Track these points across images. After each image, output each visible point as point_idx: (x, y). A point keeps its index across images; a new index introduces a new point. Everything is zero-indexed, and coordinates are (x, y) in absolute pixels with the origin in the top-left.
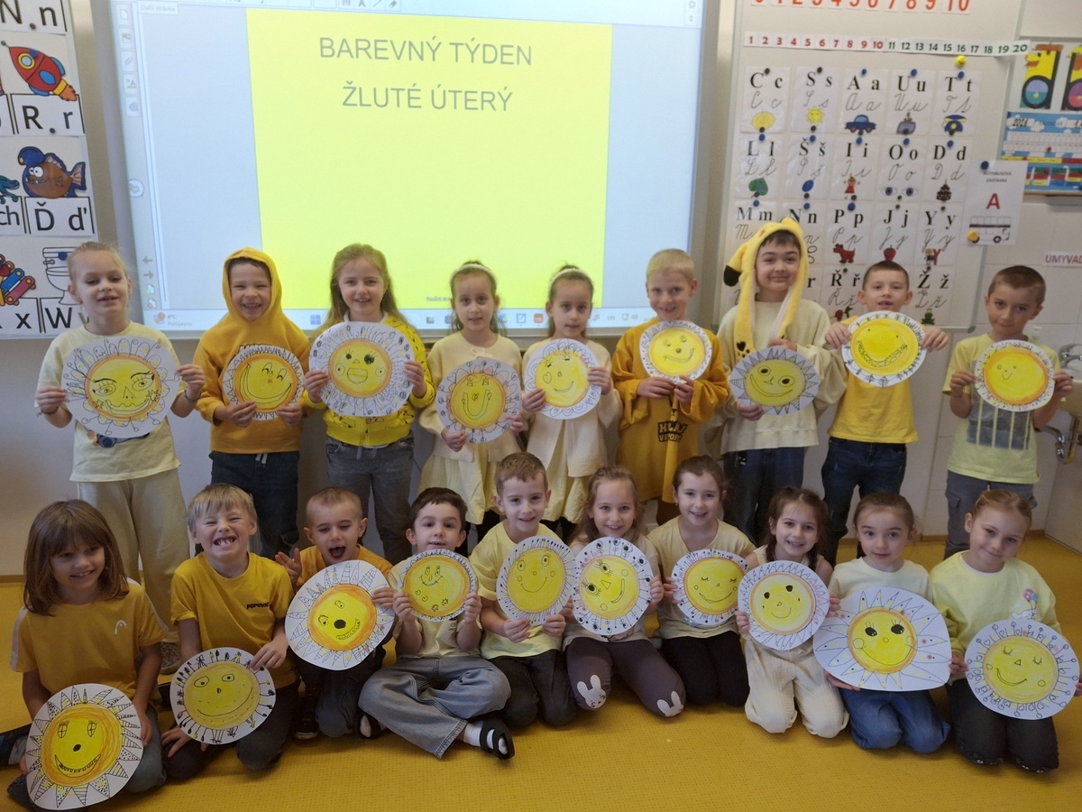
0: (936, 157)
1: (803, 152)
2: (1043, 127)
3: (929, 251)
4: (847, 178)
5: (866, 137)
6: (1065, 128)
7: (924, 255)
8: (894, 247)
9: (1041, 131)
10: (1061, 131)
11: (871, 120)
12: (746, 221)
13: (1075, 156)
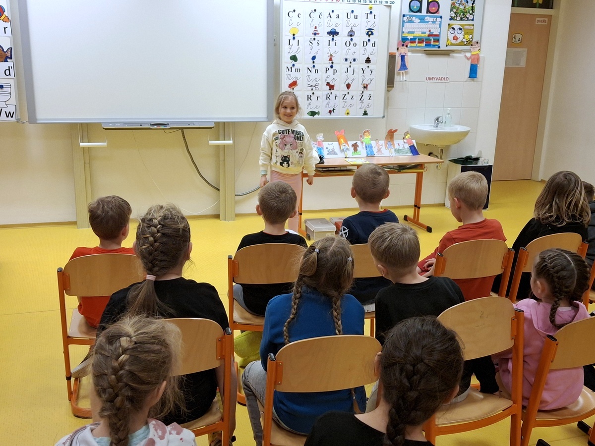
0: (364, 46)
1: (311, 44)
2: (419, 21)
3: (364, 84)
4: (329, 54)
5: (335, 37)
6: (429, 21)
7: (362, 86)
8: (350, 83)
9: (419, 23)
10: (428, 22)
11: (337, 31)
12: (290, 72)
13: (434, 34)
